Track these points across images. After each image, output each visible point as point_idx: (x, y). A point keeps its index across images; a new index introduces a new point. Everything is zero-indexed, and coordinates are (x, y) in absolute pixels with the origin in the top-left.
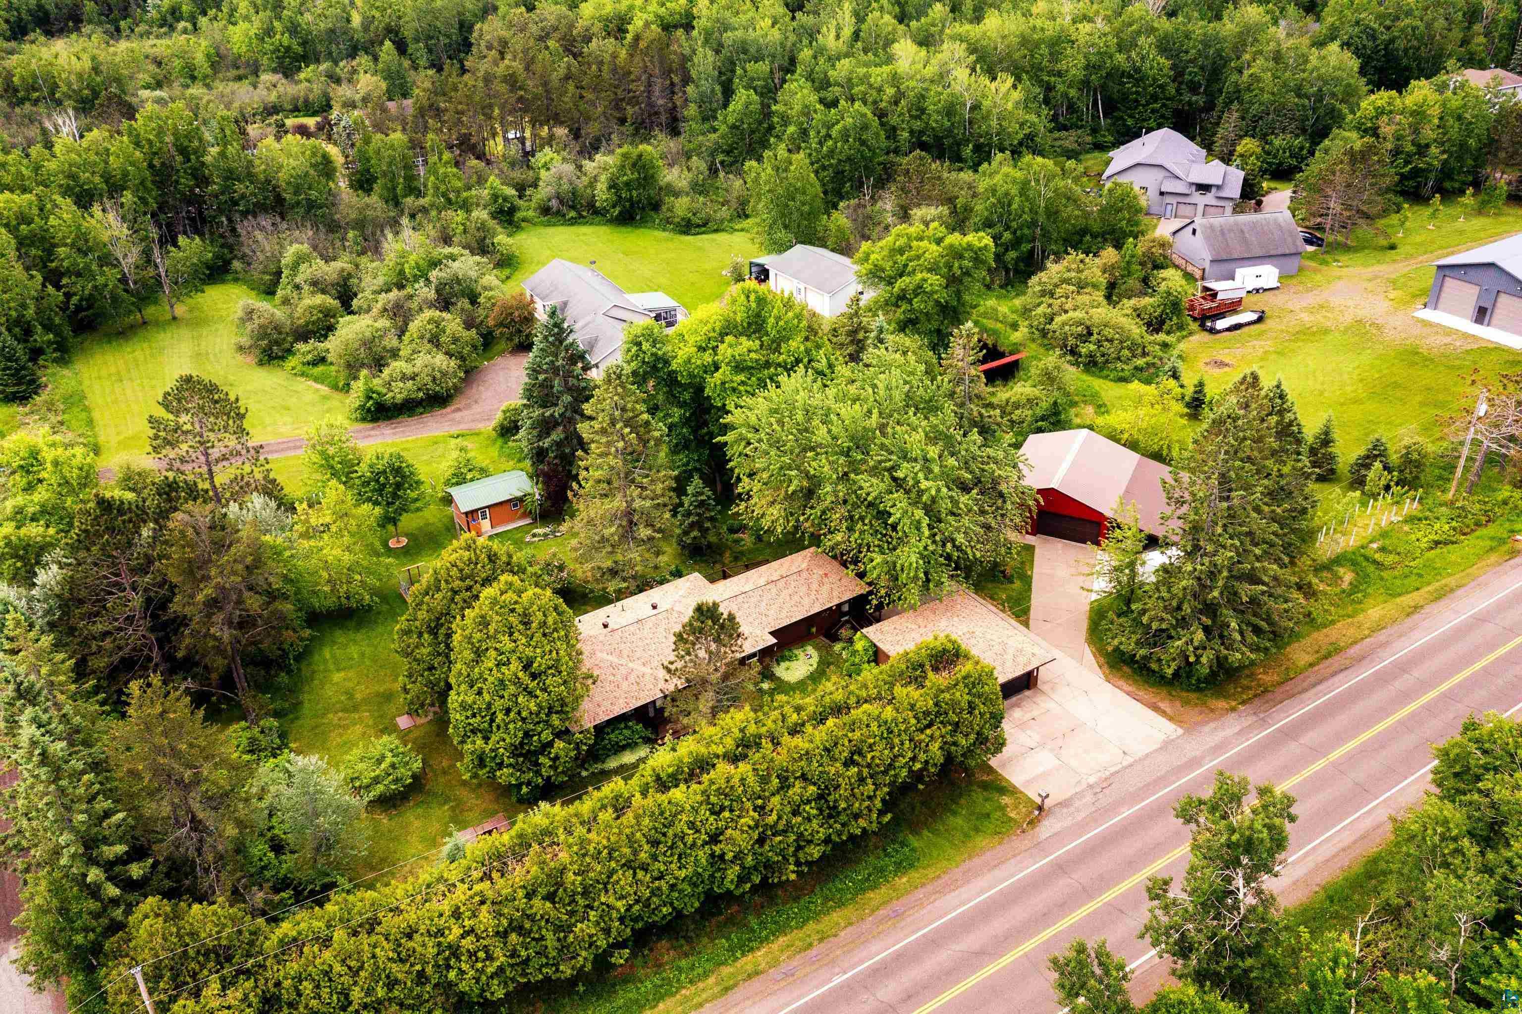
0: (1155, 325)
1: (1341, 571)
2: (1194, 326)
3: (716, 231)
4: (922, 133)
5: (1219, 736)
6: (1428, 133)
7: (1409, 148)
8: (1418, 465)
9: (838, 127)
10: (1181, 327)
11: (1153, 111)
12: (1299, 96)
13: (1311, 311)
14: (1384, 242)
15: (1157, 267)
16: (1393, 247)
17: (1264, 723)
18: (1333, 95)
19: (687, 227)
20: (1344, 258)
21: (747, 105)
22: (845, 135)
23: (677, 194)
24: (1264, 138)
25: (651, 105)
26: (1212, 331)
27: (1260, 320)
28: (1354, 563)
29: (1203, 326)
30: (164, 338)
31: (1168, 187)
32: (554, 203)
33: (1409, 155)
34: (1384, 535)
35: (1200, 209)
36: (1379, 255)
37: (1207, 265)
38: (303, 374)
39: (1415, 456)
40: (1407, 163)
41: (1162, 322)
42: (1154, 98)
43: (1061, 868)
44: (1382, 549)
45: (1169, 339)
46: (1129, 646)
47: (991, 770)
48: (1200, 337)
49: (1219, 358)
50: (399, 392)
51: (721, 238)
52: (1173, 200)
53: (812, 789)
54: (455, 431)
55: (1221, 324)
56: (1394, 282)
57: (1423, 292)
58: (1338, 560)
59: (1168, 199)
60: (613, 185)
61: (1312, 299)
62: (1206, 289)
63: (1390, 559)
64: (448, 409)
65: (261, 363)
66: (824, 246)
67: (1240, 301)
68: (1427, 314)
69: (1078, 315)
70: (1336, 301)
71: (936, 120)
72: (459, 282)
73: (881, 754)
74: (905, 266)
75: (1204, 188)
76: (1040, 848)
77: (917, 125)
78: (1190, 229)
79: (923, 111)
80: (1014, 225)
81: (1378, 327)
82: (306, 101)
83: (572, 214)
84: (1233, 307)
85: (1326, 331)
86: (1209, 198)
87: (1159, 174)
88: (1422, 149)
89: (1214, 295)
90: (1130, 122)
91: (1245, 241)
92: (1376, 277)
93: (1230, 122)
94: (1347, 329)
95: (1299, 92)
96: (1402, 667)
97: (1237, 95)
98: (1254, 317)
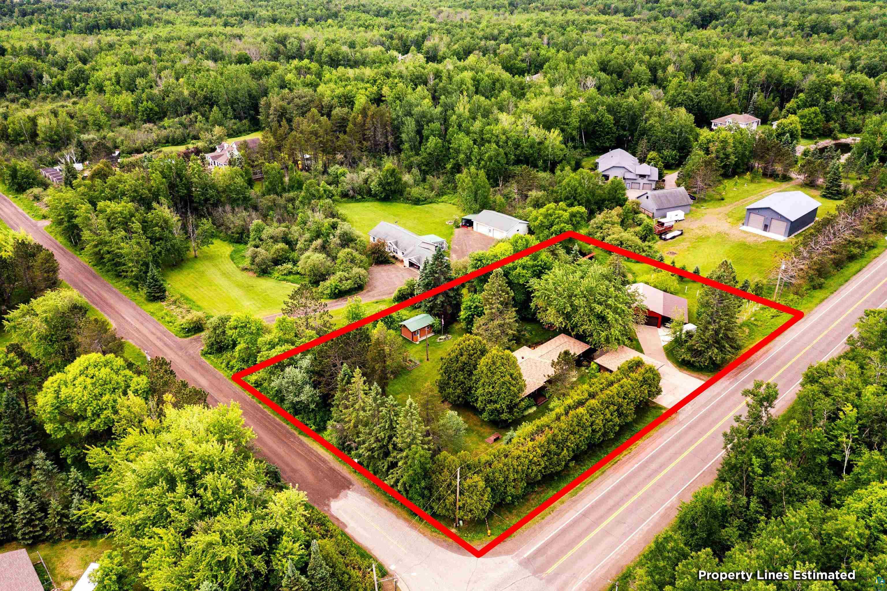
0: (644, 239)
1: (744, 328)
2: (657, 238)
3: (431, 203)
4: (519, 155)
5: (724, 385)
6: (730, 150)
7: (722, 156)
8: (762, 288)
9: (487, 155)
10: (653, 239)
11: (608, 139)
12: (672, 133)
13: (699, 228)
14: (718, 197)
15: (637, 213)
16: (723, 199)
17: (737, 380)
18: (686, 132)
19: (417, 202)
20: (705, 205)
21: (436, 145)
22: (490, 159)
23: (411, 187)
24: (659, 151)
25: (375, 141)
26: (665, 240)
27: (682, 234)
28: (748, 326)
29: (661, 238)
30: (200, 266)
31: (628, 176)
32: (351, 192)
33: (722, 159)
34: (755, 315)
35: (642, 185)
36: (718, 203)
37: (655, 211)
38: (284, 280)
39: (760, 285)
40: (722, 162)
41: (646, 237)
42: (608, 133)
43: (690, 428)
44: (756, 320)
45: (650, 244)
46: (688, 357)
47: (654, 403)
48: (660, 242)
49: (672, 251)
50: (347, 285)
51: (434, 205)
52: (630, 182)
53: (616, 407)
54: (374, 300)
55: (669, 236)
56: (727, 214)
57: (740, 219)
58: (742, 325)
59: (628, 181)
60: (380, 184)
61: (698, 224)
62: (659, 222)
63: (759, 323)
64: (364, 291)
65: (259, 276)
66: (494, 210)
67: (672, 227)
68: (745, 228)
69: (615, 236)
70: (708, 225)
71: (527, 150)
72: (347, 234)
73: (632, 395)
74: (553, 221)
75: (643, 176)
76: (681, 423)
77: (518, 152)
78: (645, 196)
79: (519, 146)
80: (578, 198)
81: (727, 234)
82: (173, 138)
83: (360, 197)
84: (670, 229)
85: (709, 237)
86: (645, 181)
87: (623, 171)
88: (727, 156)
89: (662, 224)
90: (598, 144)
91: (669, 201)
92: (720, 213)
93: (643, 144)
94: (716, 236)
95: (672, 131)
96: (774, 359)
97: (644, 132)
98: (680, 233)
